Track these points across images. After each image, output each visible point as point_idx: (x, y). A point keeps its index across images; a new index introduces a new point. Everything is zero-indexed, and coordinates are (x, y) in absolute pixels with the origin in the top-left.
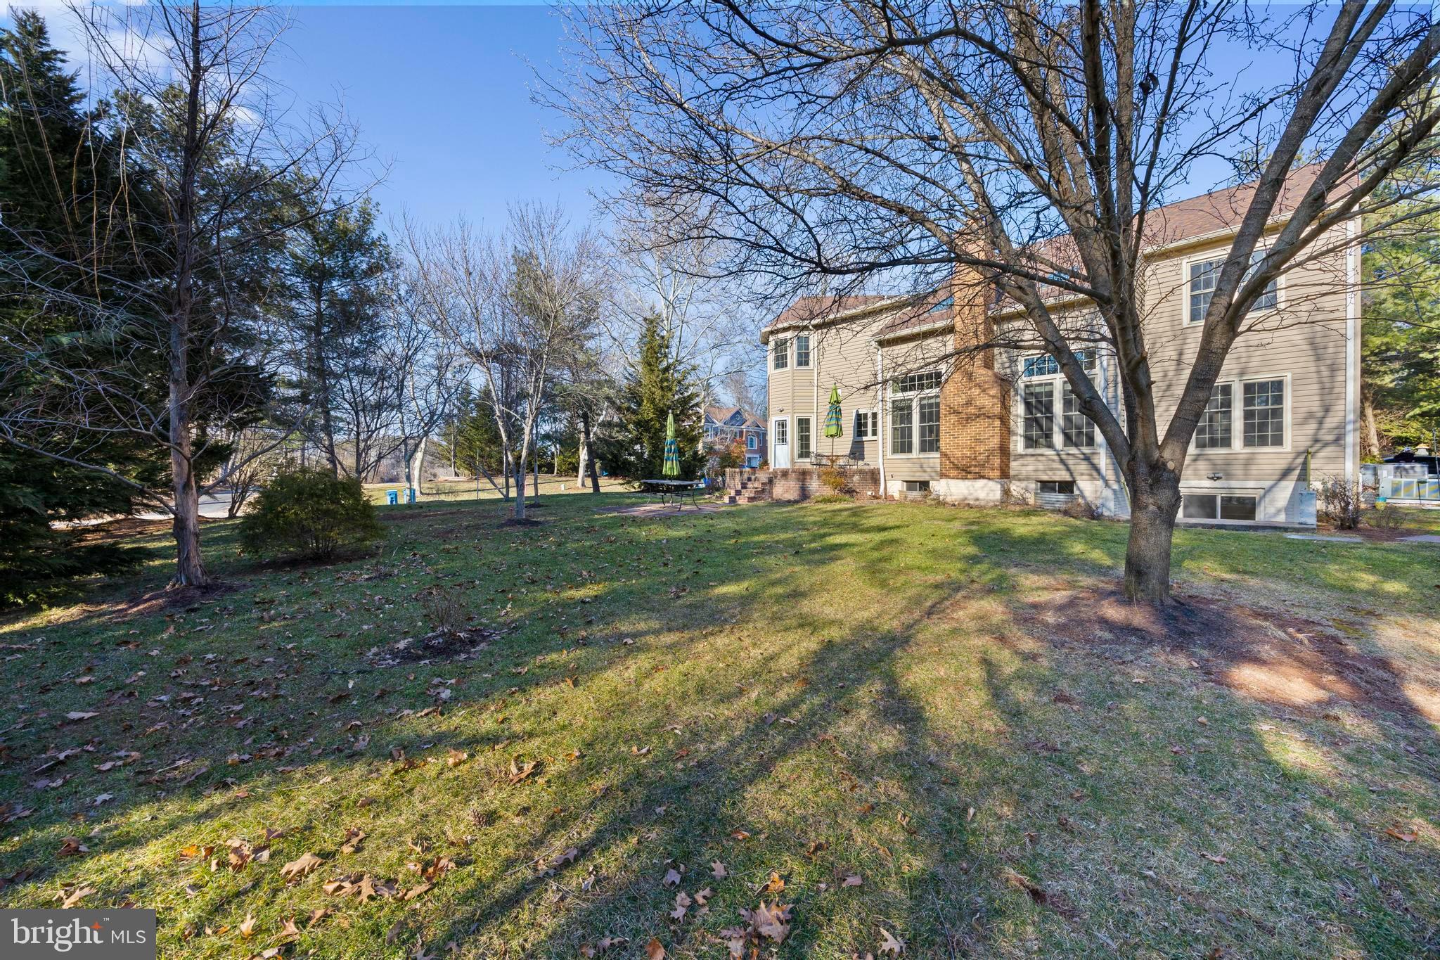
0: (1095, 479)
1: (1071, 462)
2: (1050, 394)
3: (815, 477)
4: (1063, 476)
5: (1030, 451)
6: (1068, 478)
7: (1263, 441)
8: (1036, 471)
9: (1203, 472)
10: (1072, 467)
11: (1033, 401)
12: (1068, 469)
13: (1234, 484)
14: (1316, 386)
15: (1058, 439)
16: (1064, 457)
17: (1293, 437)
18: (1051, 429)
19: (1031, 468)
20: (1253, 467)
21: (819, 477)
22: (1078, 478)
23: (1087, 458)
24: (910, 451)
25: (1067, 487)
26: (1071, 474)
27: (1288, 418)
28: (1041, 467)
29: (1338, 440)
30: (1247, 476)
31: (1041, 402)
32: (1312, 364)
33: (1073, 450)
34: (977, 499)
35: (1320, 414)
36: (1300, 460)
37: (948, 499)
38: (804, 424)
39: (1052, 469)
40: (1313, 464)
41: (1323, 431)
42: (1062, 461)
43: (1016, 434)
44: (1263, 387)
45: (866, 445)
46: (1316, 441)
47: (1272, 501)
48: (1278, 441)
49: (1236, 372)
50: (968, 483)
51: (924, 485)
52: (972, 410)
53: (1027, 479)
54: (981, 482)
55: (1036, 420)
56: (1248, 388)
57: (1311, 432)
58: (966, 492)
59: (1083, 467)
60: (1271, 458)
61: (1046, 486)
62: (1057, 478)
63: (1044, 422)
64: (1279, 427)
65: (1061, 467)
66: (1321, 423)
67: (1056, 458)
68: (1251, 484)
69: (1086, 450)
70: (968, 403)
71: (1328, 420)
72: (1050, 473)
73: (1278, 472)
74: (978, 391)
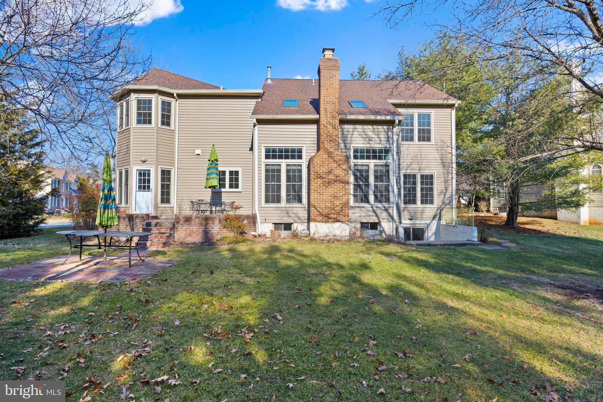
0: (390, 221)
1: (378, 212)
2: (367, 171)
3: (217, 222)
4: (374, 220)
5: (357, 204)
6: (377, 221)
7: (426, 203)
8: (360, 216)
9: (406, 216)
10: (378, 214)
11: (358, 174)
12: (377, 216)
13: (418, 222)
14: (443, 179)
15: (372, 198)
16: (375, 208)
17: (437, 200)
18: (368, 192)
19: (357, 215)
20: (424, 214)
21: (220, 221)
22: (381, 220)
23: (386, 210)
24: (279, 201)
25: (374, 226)
26: (379, 219)
27: (435, 193)
28: (363, 214)
29: (450, 203)
30: (422, 219)
31: (362, 175)
32: (442, 169)
33: (379, 205)
34: (335, 236)
35: (445, 191)
36: (439, 211)
37: (316, 236)
38: (166, 175)
39: (369, 216)
40: (443, 213)
41: (445, 199)
42: (374, 211)
43: (350, 194)
44: (427, 176)
45: (223, 195)
46: (443, 203)
47: (431, 229)
48: (432, 202)
49: (417, 168)
50: (329, 225)
51: (288, 227)
52: (331, 177)
53: (355, 222)
54: (337, 224)
55: (359, 186)
56: (422, 176)
57: (442, 199)
58: (327, 231)
59: (384, 215)
60: (430, 210)
61: (364, 225)
62: (371, 221)
63: (364, 187)
64: (432, 196)
65: (374, 214)
66: (445, 195)
67: (371, 209)
68: (423, 222)
69: (386, 205)
70: (330, 172)
71: (447, 194)
72: (368, 218)
73: (432, 216)
74: (335, 165)
